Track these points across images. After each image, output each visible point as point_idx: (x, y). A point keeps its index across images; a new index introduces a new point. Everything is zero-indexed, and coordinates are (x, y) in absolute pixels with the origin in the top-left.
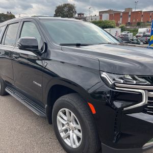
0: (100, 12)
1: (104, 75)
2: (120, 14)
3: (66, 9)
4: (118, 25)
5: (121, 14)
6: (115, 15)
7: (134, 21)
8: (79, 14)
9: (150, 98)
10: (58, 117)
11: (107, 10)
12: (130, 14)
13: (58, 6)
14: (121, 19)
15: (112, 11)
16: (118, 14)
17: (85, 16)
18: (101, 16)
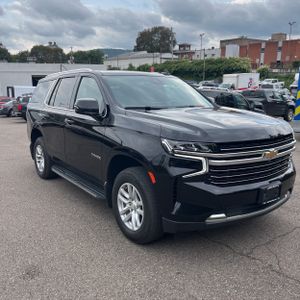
0: (222, 42)
1: (165, 142)
2: (260, 44)
3: (156, 37)
4: (255, 66)
5: (263, 46)
6: (250, 47)
7: (287, 58)
8: (180, 46)
9: (211, 167)
10: (119, 196)
11: (236, 37)
12: (280, 44)
13: (141, 31)
14: (263, 55)
15: (246, 39)
16: (256, 45)
17: (192, 49)
18: (223, 49)
